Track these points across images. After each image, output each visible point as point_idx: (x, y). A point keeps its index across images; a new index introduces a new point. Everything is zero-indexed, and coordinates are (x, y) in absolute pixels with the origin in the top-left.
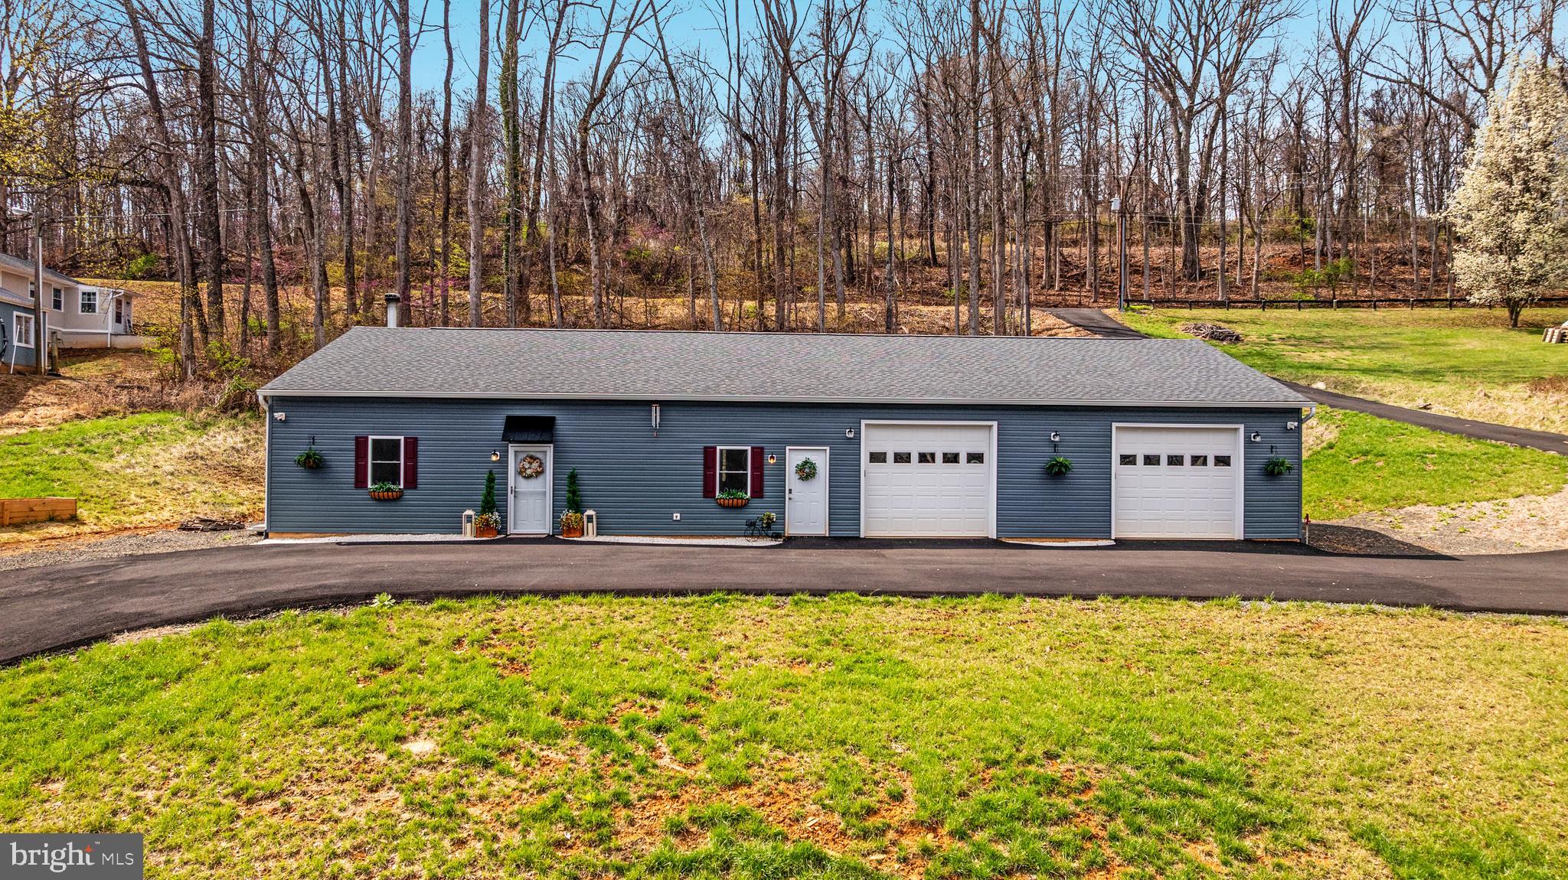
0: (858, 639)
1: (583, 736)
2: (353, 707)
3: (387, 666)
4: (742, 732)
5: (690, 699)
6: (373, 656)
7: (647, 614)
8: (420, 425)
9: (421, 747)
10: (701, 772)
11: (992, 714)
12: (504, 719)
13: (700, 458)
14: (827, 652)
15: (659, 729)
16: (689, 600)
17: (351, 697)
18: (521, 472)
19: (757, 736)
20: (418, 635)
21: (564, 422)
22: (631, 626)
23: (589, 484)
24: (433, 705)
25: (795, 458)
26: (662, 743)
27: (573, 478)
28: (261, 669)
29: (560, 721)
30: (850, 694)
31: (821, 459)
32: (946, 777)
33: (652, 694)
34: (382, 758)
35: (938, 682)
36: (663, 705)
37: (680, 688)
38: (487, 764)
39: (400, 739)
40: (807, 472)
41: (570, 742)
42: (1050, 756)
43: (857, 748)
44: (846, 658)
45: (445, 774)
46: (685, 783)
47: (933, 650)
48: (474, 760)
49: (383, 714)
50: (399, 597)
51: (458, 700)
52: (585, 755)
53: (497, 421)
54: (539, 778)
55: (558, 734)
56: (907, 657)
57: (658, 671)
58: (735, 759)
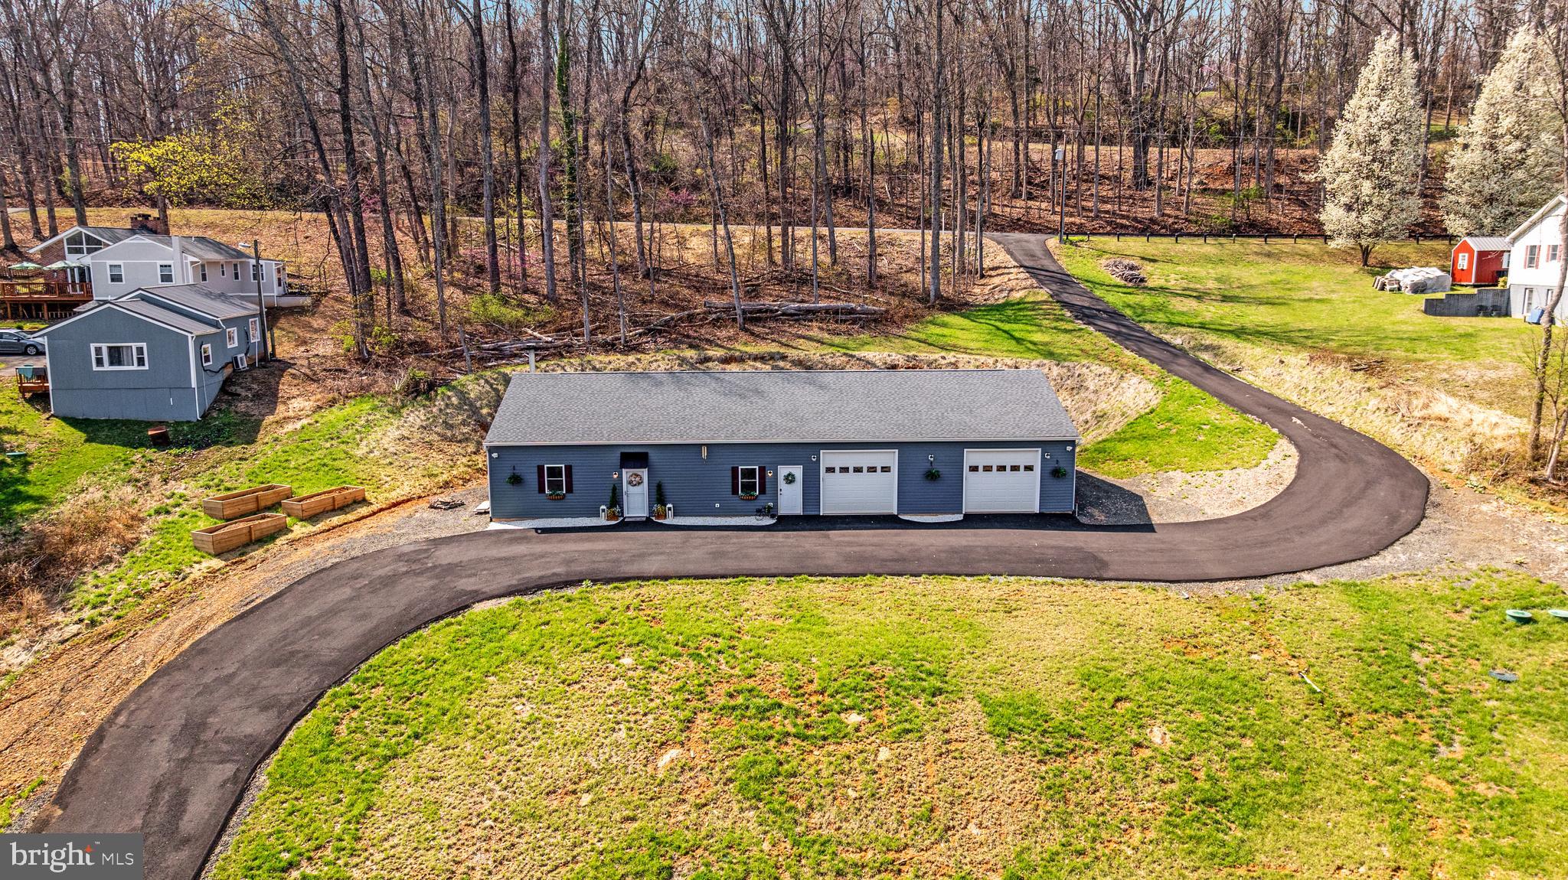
0: (805, 604)
1: (691, 655)
2: (594, 643)
3: (602, 622)
4: (753, 654)
5: (731, 638)
6: (594, 617)
7: (710, 588)
8: (575, 460)
9: (627, 661)
10: (737, 671)
11: (856, 644)
12: (657, 648)
13: (729, 474)
14: (791, 612)
15: (719, 652)
16: (728, 581)
17: (592, 639)
18: (630, 483)
19: (758, 656)
20: (609, 605)
21: (653, 456)
22: (703, 598)
23: (668, 489)
24: (626, 641)
25: (783, 471)
26: (721, 658)
27: (659, 487)
28: (548, 623)
29: (679, 649)
30: (797, 634)
31: (798, 471)
32: (830, 674)
33: (715, 636)
34: (613, 666)
35: (835, 628)
36: (720, 640)
37: (727, 633)
38: (655, 669)
39: (618, 658)
40: (790, 479)
41: (685, 658)
42: (872, 663)
43: (798, 661)
44: (798, 615)
45: (640, 673)
46: (731, 676)
47: (837, 610)
48: (649, 668)
49: (607, 646)
50: (595, 581)
51: (637, 639)
52: (692, 664)
53: (615, 457)
54: (675, 674)
55: (680, 655)
56: (825, 614)
57: (718, 624)
58: (750, 666)
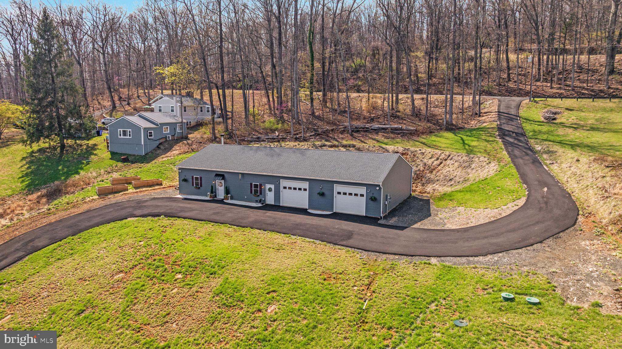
3: (150, 229)
5: (177, 241)
11: (210, 251)
13: (249, 185)
15: (168, 245)
17: (141, 234)
18: (218, 185)
19: (177, 249)
21: (226, 175)
23: (230, 189)
25: (268, 186)
27: (227, 188)
29: (159, 242)
31: (272, 187)
33: (174, 240)
34: (136, 244)
35: (212, 244)
39: (140, 241)
40: (270, 190)
45: (140, 247)
49: (142, 237)
50: (166, 216)
51: (152, 237)
53: (214, 175)
54: (148, 250)
55: (157, 244)
